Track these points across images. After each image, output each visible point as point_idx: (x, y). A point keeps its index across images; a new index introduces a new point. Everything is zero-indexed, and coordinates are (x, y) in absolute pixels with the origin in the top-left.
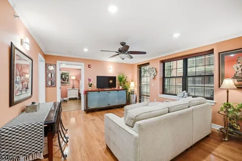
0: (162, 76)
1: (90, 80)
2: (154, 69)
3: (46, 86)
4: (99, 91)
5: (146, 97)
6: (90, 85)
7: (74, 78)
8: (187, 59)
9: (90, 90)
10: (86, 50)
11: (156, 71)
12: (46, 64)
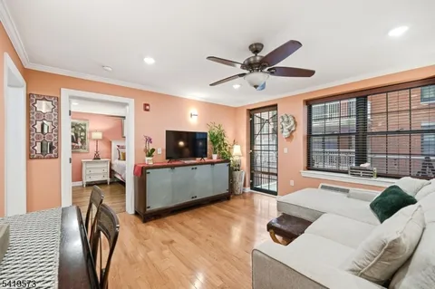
0: (306, 134)
1: (149, 140)
2: (291, 119)
3: (30, 157)
4: (173, 167)
5: (267, 176)
6: (150, 153)
7: (98, 135)
8: (366, 97)
9: (151, 163)
10: (149, 61)
11: (295, 123)
12: (29, 96)
